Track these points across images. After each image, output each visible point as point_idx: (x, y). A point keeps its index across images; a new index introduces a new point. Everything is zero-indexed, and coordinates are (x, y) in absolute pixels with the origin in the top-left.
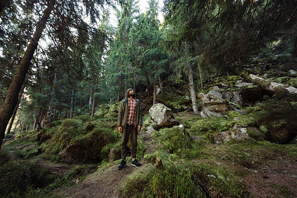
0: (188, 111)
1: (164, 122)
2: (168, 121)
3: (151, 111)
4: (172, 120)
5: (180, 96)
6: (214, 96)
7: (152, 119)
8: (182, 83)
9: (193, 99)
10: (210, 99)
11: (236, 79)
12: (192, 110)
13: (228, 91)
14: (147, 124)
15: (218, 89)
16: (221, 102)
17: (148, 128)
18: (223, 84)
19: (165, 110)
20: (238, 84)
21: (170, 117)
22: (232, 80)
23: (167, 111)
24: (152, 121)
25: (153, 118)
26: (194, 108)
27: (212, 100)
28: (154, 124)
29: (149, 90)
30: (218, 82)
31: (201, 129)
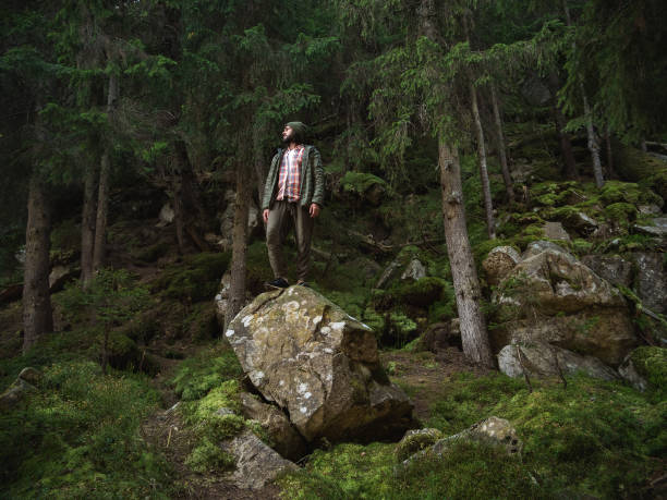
0: (427, 346)
1: (336, 408)
2: (359, 400)
3: (241, 330)
4: (381, 395)
5: (369, 263)
6: (571, 268)
7: (248, 386)
8: (377, 191)
9: (463, 280)
10: (556, 279)
11: (634, 195)
12: (456, 341)
13: (614, 248)
14: (227, 424)
15: (564, 236)
16: (605, 298)
17: (241, 448)
18: (585, 217)
19: (339, 326)
20: (647, 219)
21: (365, 371)
22: (621, 200)
23: (351, 335)
24: (250, 400)
25: (257, 377)
26: (469, 327)
27: (564, 290)
28: (269, 419)
29: (188, 210)
30: (558, 204)
31: (558, 446)
